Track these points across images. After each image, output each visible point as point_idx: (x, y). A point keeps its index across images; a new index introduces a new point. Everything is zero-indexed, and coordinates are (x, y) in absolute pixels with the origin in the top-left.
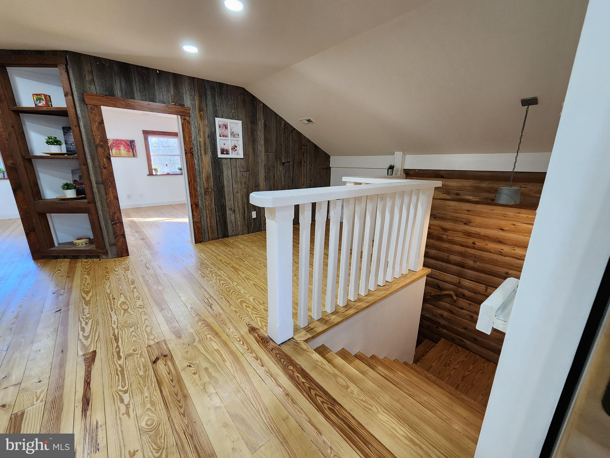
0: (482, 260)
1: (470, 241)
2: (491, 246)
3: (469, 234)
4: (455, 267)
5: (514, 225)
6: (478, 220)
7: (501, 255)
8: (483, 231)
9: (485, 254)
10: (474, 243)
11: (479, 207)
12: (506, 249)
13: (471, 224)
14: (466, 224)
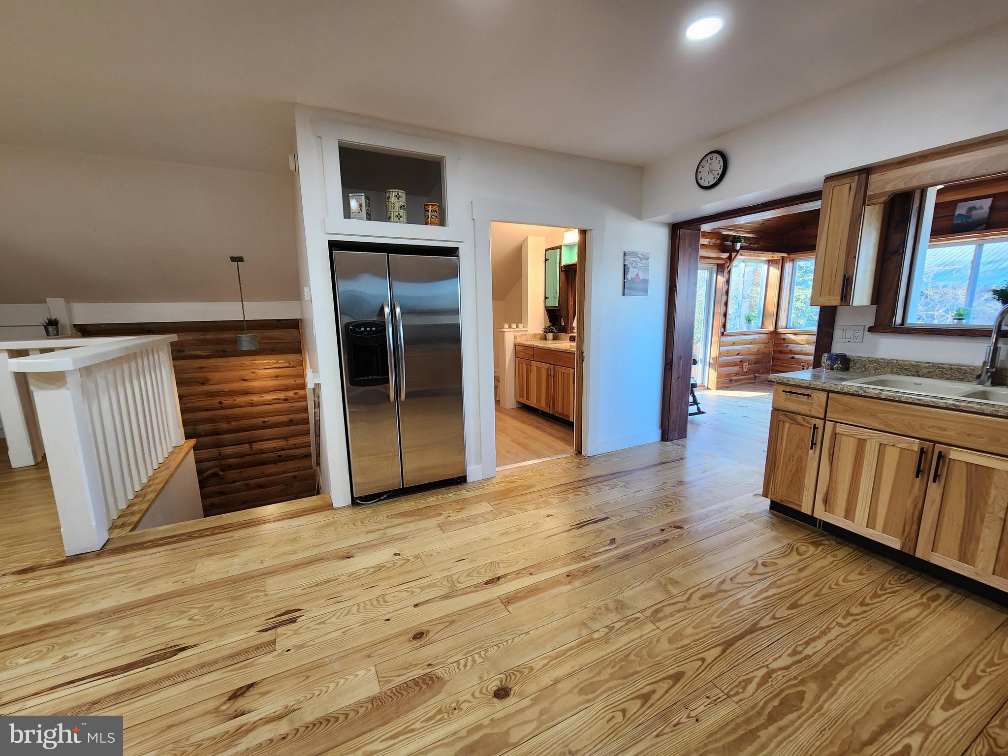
0: (237, 418)
1: (216, 401)
2: (240, 400)
3: (211, 395)
4: (208, 439)
5: (254, 373)
6: (216, 376)
7: (253, 406)
8: (226, 387)
9: (236, 411)
10: (220, 403)
11: (212, 362)
12: (255, 398)
13: (210, 383)
14: (203, 384)
